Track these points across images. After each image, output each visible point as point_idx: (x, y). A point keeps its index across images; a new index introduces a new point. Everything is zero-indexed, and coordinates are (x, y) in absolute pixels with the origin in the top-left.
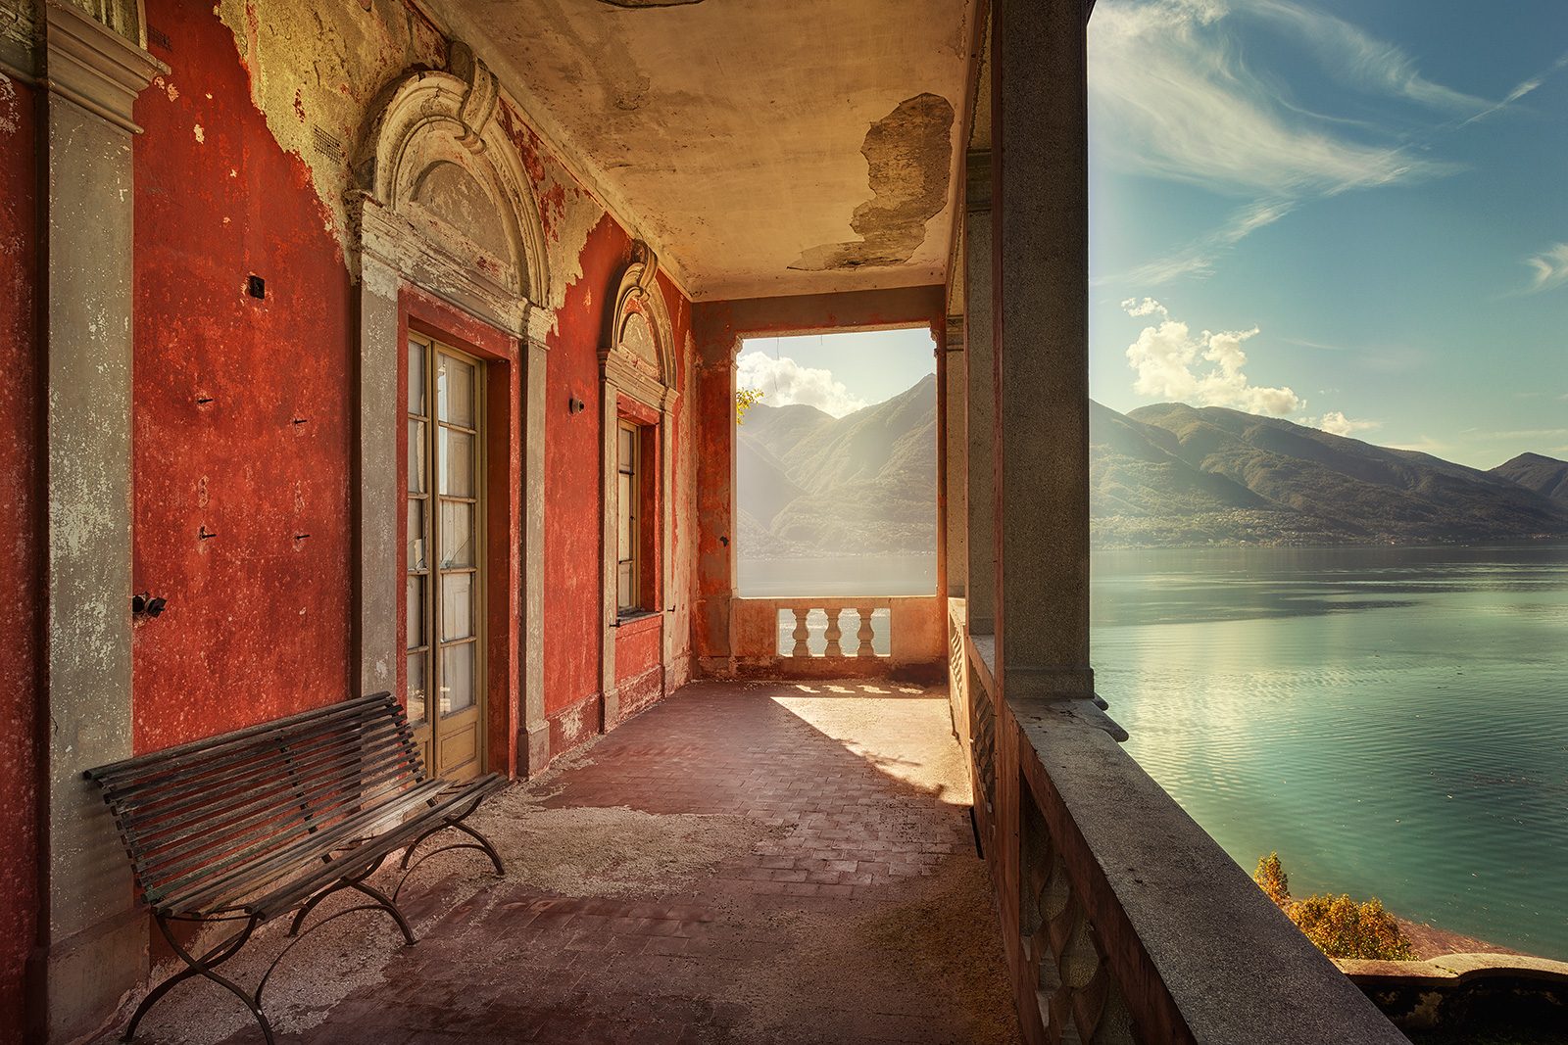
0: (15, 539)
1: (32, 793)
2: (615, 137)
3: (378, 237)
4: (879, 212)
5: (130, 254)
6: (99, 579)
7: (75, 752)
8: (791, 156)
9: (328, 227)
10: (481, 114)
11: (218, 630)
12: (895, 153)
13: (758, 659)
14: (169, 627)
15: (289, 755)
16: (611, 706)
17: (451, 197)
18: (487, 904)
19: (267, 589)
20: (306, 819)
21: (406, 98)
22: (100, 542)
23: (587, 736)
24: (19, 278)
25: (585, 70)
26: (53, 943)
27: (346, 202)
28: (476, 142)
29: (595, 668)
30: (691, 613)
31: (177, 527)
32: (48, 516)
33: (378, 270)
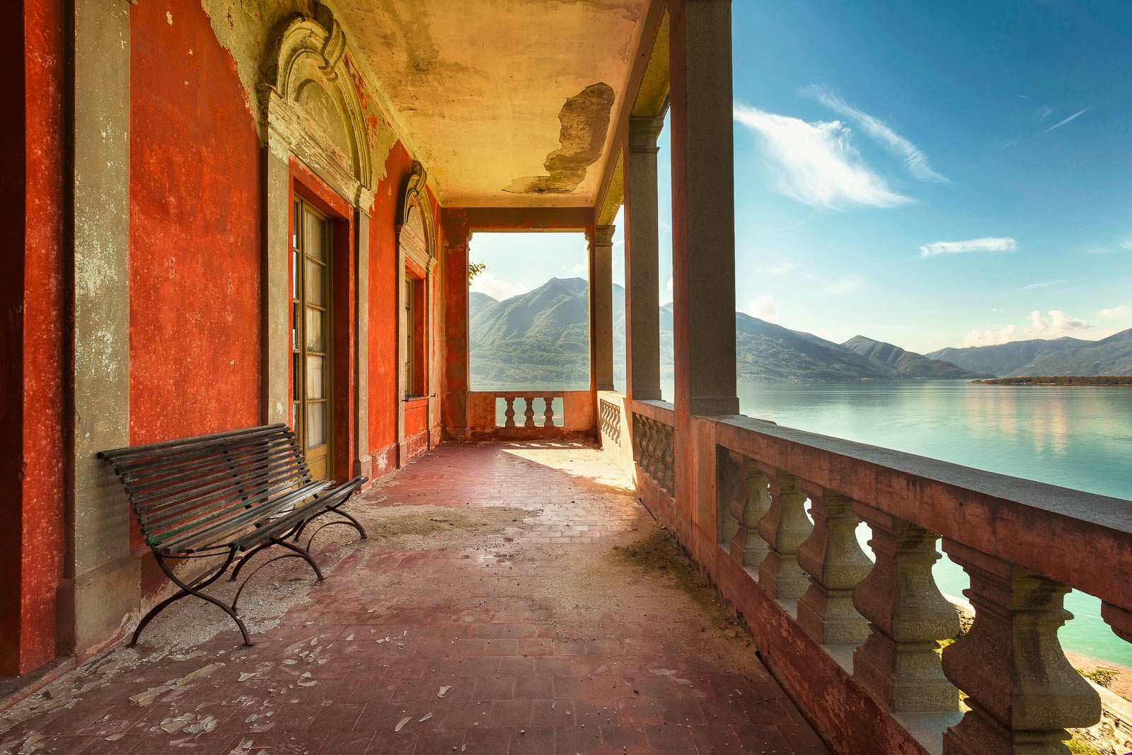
0: (49, 277)
1: (60, 465)
2: (410, 89)
3: (277, 119)
4: (561, 158)
5: (128, 88)
6: (108, 316)
7: (92, 438)
8: (517, 115)
9: (247, 105)
10: (335, 55)
11: (181, 366)
12: (577, 120)
13: (484, 428)
14: (150, 359)
15: (231, 455)
16: (403, 451)
17: (318, 105)
18: (363, 557)
19: (212, 343)
20: (243, 499)
21: (293, 31)
22: (108, 289)
23: (390, 469)
24: (52, 86)
25: (399, 39)
26: (77, 575)
27: (258, 91)
28: (332, 73)
29: (393, 427)
30: (442, 400)
31: (156, 290)
32: (74, 263)
33: (278, 140)
